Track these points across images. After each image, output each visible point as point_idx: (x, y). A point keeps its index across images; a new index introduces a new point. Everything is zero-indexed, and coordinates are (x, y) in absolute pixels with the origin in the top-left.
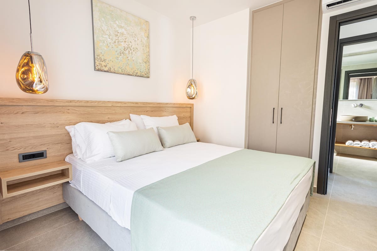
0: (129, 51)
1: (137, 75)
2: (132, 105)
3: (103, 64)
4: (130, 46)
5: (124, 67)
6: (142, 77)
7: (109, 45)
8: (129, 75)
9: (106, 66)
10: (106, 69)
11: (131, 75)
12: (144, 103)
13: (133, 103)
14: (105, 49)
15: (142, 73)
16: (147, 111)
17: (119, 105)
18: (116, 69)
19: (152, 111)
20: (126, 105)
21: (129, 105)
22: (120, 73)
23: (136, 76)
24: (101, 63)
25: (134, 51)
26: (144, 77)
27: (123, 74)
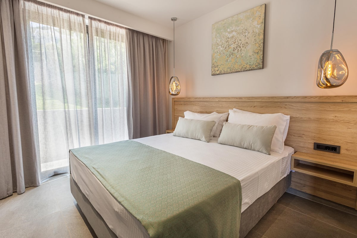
0: (238, 49)
1: (246, 70)
2: (236, 100)
3: (216, 69)
4: (239, 44)
5: (232, 67)
6: (252, 70)
7: (221, 52)
8: (237, 72)
9: (218, 70)
10: (218, 73)
11: (239, 72)
12: (250, 97)
13: (237, 98)
14: (218, 57)
15: (252, 66)
16: (254, 107)
17: (224, 100)
18: (225, 71)
19: (262, 107)
20: (230, 100)
21: (233, 100)
22: (229, 73)
23: (244, 71)
24: (215, 69)
25: (243, 47)
26: (254, 70)
27: (231, 73)
